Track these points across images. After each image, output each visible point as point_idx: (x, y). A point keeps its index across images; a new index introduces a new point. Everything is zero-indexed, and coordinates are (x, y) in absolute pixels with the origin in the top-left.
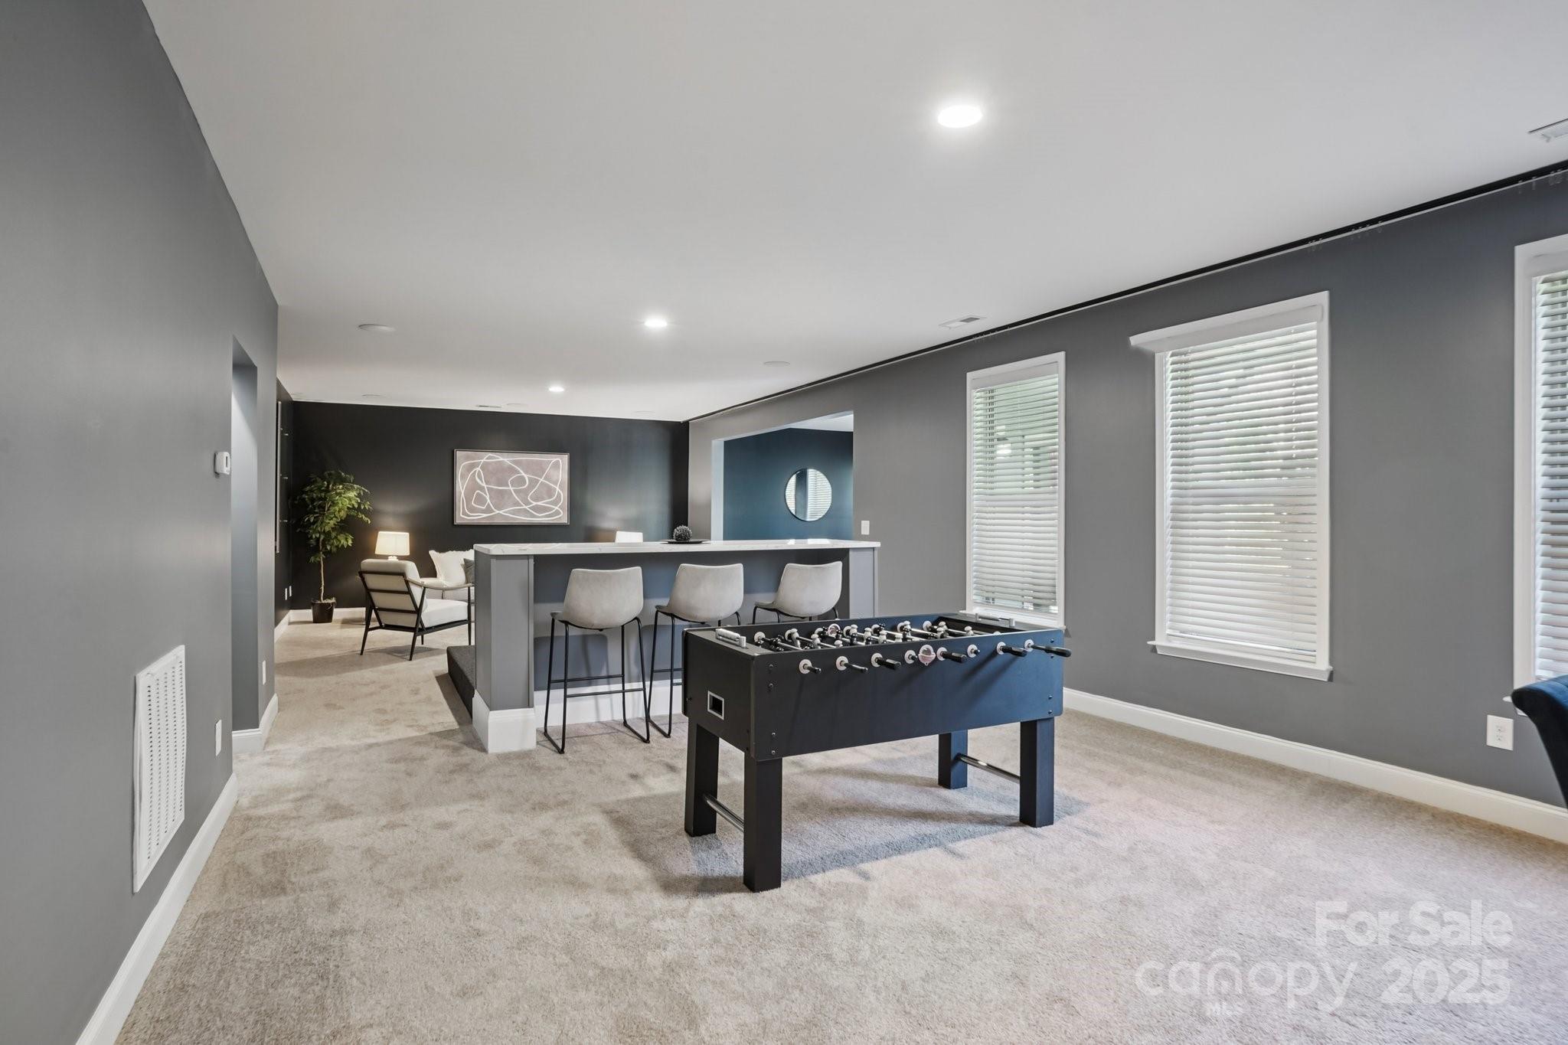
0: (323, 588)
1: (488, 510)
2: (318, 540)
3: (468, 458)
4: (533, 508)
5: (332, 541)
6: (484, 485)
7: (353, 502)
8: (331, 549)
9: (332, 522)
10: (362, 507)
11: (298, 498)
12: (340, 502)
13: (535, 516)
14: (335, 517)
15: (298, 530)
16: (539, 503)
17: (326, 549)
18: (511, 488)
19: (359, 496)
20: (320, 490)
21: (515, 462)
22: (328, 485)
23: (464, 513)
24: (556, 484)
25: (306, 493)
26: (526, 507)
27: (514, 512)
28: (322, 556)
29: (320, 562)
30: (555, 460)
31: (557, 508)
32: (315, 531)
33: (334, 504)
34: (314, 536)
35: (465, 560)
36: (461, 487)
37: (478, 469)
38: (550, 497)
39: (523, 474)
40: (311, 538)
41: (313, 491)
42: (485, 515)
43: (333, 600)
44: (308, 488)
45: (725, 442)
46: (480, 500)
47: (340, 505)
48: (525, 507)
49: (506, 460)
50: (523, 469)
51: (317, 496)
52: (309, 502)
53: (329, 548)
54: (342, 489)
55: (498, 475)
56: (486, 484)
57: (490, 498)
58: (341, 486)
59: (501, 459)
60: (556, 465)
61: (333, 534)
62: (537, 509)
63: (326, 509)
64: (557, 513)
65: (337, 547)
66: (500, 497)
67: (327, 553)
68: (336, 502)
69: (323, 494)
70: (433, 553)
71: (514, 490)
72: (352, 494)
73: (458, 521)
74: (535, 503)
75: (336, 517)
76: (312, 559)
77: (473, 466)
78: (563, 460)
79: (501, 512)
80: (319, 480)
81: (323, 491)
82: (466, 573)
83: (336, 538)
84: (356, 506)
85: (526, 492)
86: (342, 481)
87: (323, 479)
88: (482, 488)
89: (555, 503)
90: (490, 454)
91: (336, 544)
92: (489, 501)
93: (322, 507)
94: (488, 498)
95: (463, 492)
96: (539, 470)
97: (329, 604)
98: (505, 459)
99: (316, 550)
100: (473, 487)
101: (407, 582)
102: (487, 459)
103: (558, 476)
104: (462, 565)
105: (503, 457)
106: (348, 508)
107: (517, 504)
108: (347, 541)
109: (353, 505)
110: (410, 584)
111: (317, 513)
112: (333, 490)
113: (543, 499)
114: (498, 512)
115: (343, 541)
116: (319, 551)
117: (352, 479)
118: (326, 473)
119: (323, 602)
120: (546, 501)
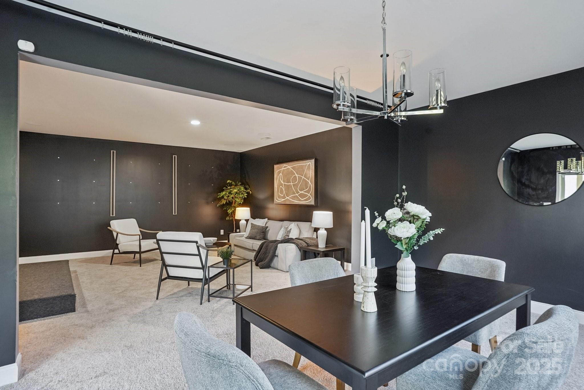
1: (284, 197)
3: (278, 168)
4: (300, 195)
13: (302, 201)
16: (302, 192)
18: (292, 184)
21: (293, 168)
23: (277, 199)
24: (309, 179)
27: (293, 198)
30: (309, 163)
31: (309, 195)
36: (276, 185)
37: (281, 174)
38: (306, 188)
39: (296, 175)
48: (297, 194)
50: (296, 172)
55: (287, 176)
56: (283, 182)
60: (308, 167)
62: (302, 196)
66: (288, 190)
73: (275, 203)
78: (312, 163)
79: (288, 197)
85: (297, 185)
88: (283, 185)
89: (309, 191)
90: (285, 165)
94: (284, 190)
96: (301, 171)
98: (290, 166)
100: (280, 185)
102: (283, 168)
103: (310, 174)
107: (294, 193)
120: (305, 190)
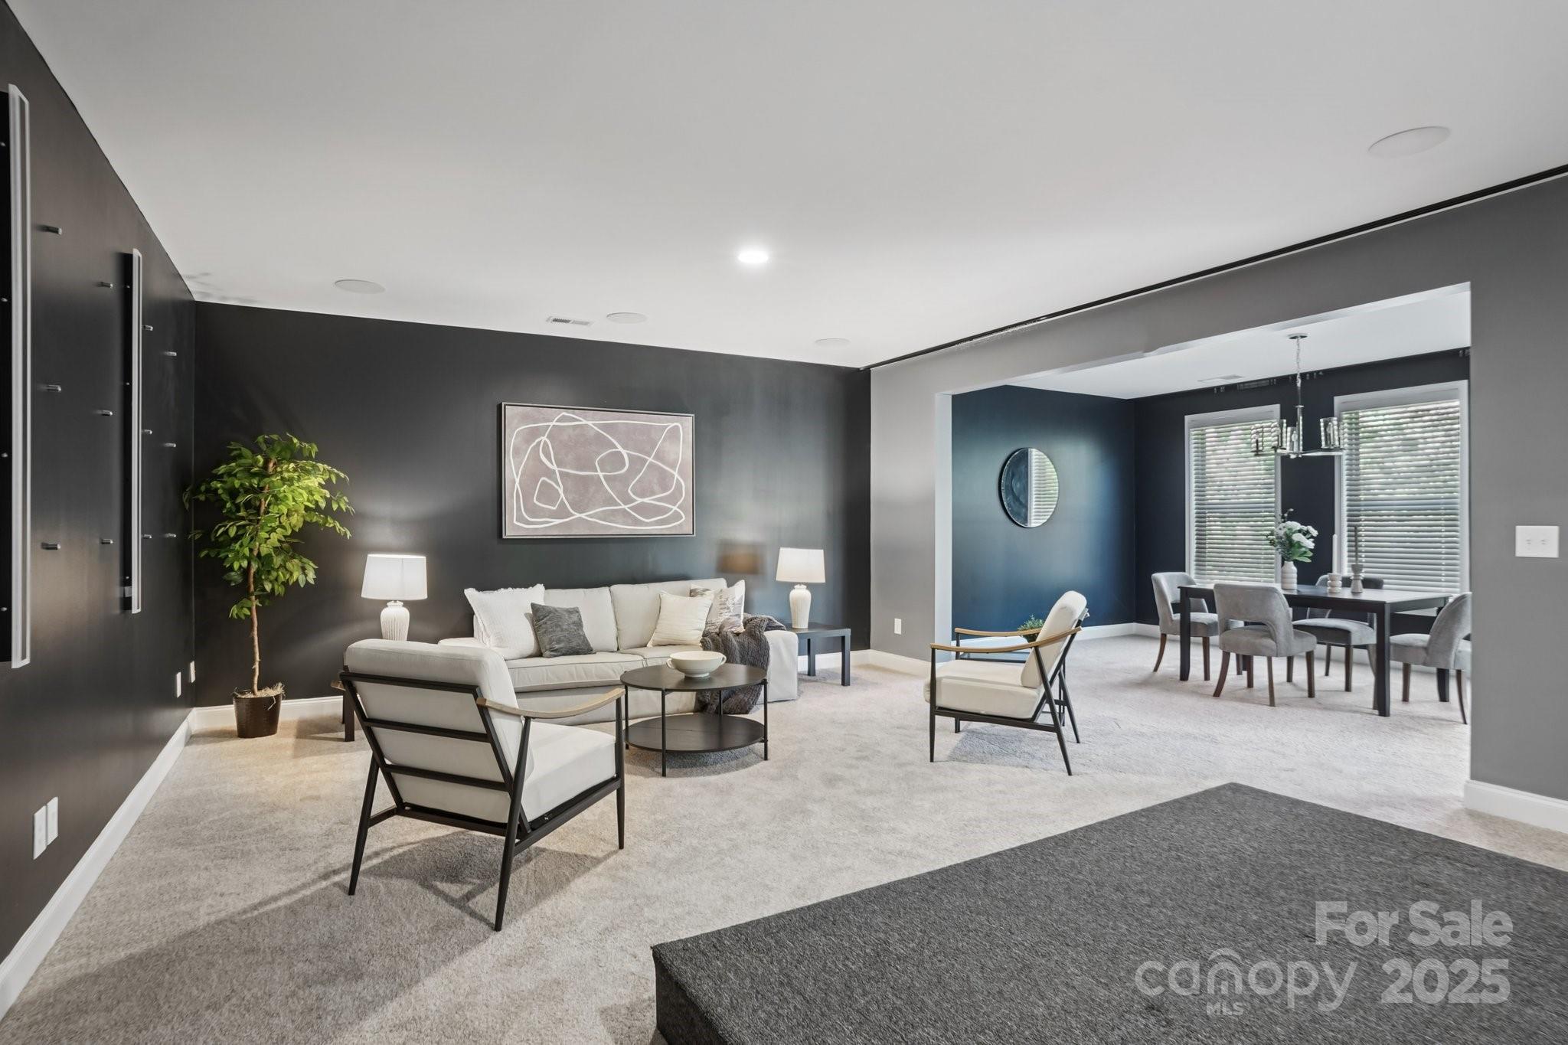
0: (257, 666)
1: (562, 513)
2: (245, 572)
3: (526, 419)
4: (635, 509)
5: (274, 574)
6: (554, 467)
7: (317, 497)
8: (273, 589)
9: (275, 537)
10: (335, 507)
11: (203, 488)
12: (290, 496)
13: (642, 523)
14: (281, 526)
15: (203, 554)
16: (646, 500)
17: (264, 590)
18: (601, 474)
19: (327, 486)
20: (248, 471)
21: (604, 427)
22: (267, 462)
23: (520, 519)
24: (673, 467)
25: (219, 478)
26: (626, 507)
27: (605, 516)
28: (255, 603)
29: (249, 618)
30: (672, 425)
31: (675, 508)
32: (238, 556)
33: (277, 499)
34: (236, 566)
35: (533, 605)
36: (514, 472)
37: (544, 438)
38: (665, 490)
39: (620, 449)
40: (231, 569)
41: (235, 475)
42: (557, 521)
43: (279, 690)
44: (222, 469)
45: (954, 397)
46: (548, 494)
47: (291, 503)
48: (623, 506)
49: (590, 423)
50: (619, 442)
51: (242, 485)
52: (225, 497)
53: (268, 587)
54: (295, 470)
55: (576, 450)
56: (558, 466)
57: (565, 492)
58: (292, 465)
59: (584, 422)
60: (674, 434)
61: (277, 561)
62: (642, 509)
63: (263, 509)
64: (677, 516)
65: (285, 584)
66: (583, 491)
67: (265, 597)
68: (281, 495)
69: (255, 481)
70: (470, 593)
71: (605, 477)
72: (314, 481)
73: (509, 533)
74: (639, 500)
75: (283, 527)
76: (234, 610)
77: (535, 433)
78: (683, 426)
79: (583, 516)
80: (246, 452)
81: (255, 475)
82: (536, 630)
83: (283, 567)
84: (323, 505)
85: (625, 480)
86: (296, 456)
87: (256, 450)
88: (550, 474)
89: (672, 499)
90: (564, 413)
91: (282, 578)
92: (562, 495)
93: (253, 508)
94: (561, 491)
95: (517, 481)
96: (644, 442)
97: (270, 699)
98: (591, 421)
99: (242, 592)
100: (536, 471)
101: (483, 710)
102: (558, 421)
103: (678, 454)
104: (526, 615)
105: (585, 418)
106: (307, 509)
107: (610, 501)
108: (303, 573)
109: (317, 502)
110: (492, 713)
111: (243, 518)
112: (276, 473)
113: (653, 493)
114: (578, 515)
115: (297, 575)
116: (247, 594)
117: (315, 449)
118: (260, 439)
119: (260, 694)
120: (658, 496)
